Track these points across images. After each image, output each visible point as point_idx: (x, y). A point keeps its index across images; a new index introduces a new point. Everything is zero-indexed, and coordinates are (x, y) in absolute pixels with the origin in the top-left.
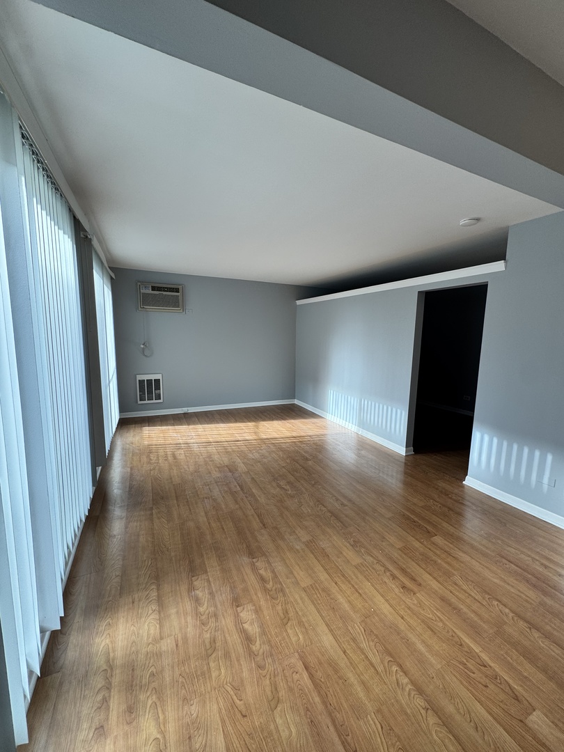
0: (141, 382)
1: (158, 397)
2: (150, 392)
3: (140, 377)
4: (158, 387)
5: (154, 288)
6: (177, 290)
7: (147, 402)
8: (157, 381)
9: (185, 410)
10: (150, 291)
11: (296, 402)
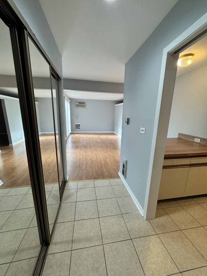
0: (76, 125)
1: (80, 128)
2: (78, 127)
3: (76, 124)
4: (79, 126)
5: (79, 103)
6: (84, 103)
7: (77, 129)
8: (79, 125)
9: (85, 132)
10: (78, 104)
11: (114, 132)
